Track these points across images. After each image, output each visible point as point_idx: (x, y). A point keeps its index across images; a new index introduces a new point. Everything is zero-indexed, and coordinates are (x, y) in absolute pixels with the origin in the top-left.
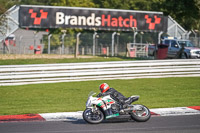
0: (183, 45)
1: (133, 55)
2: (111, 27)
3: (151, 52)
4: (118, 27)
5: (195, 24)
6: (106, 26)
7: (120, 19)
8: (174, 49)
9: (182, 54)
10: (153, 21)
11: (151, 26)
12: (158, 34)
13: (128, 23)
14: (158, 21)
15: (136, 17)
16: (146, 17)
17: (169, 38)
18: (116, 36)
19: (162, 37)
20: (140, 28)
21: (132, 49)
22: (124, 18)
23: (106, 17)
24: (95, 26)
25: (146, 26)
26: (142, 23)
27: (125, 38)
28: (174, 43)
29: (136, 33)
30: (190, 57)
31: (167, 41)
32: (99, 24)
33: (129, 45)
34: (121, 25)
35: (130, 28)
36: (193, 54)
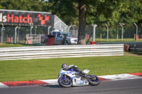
0: (65, 35)
1: (30, 42)
2: (14, 23)
3: (43, 40)
4: (19, 23)
5: (73, 21)
6: (10, 22)
7: (21, 17)
8: (59, 38)
9: (65, 42)
10: (44, 19)
11: (43, 22)
12: (47, 28)
13: (26, 20)
14: (47, 19)
15: (32, 15)
16: (39, 16)
17: (56, 31)
18: (17, 29)
19: (51, 30)
20: (35, 24)
21: (29, 38)
22: (23, 16)
23: (10, 16)
24: (2, 22)
25: (39, 22)
26: (36, 20)
27: (24, 31)
28: (59, 34)
29: (32, 27)
30: (70, 44)
31: (55, 33)
32: (5, 20)
33: (27, 35)
34: (21, 21)
35: (28, 24)
36: (72, 42)
